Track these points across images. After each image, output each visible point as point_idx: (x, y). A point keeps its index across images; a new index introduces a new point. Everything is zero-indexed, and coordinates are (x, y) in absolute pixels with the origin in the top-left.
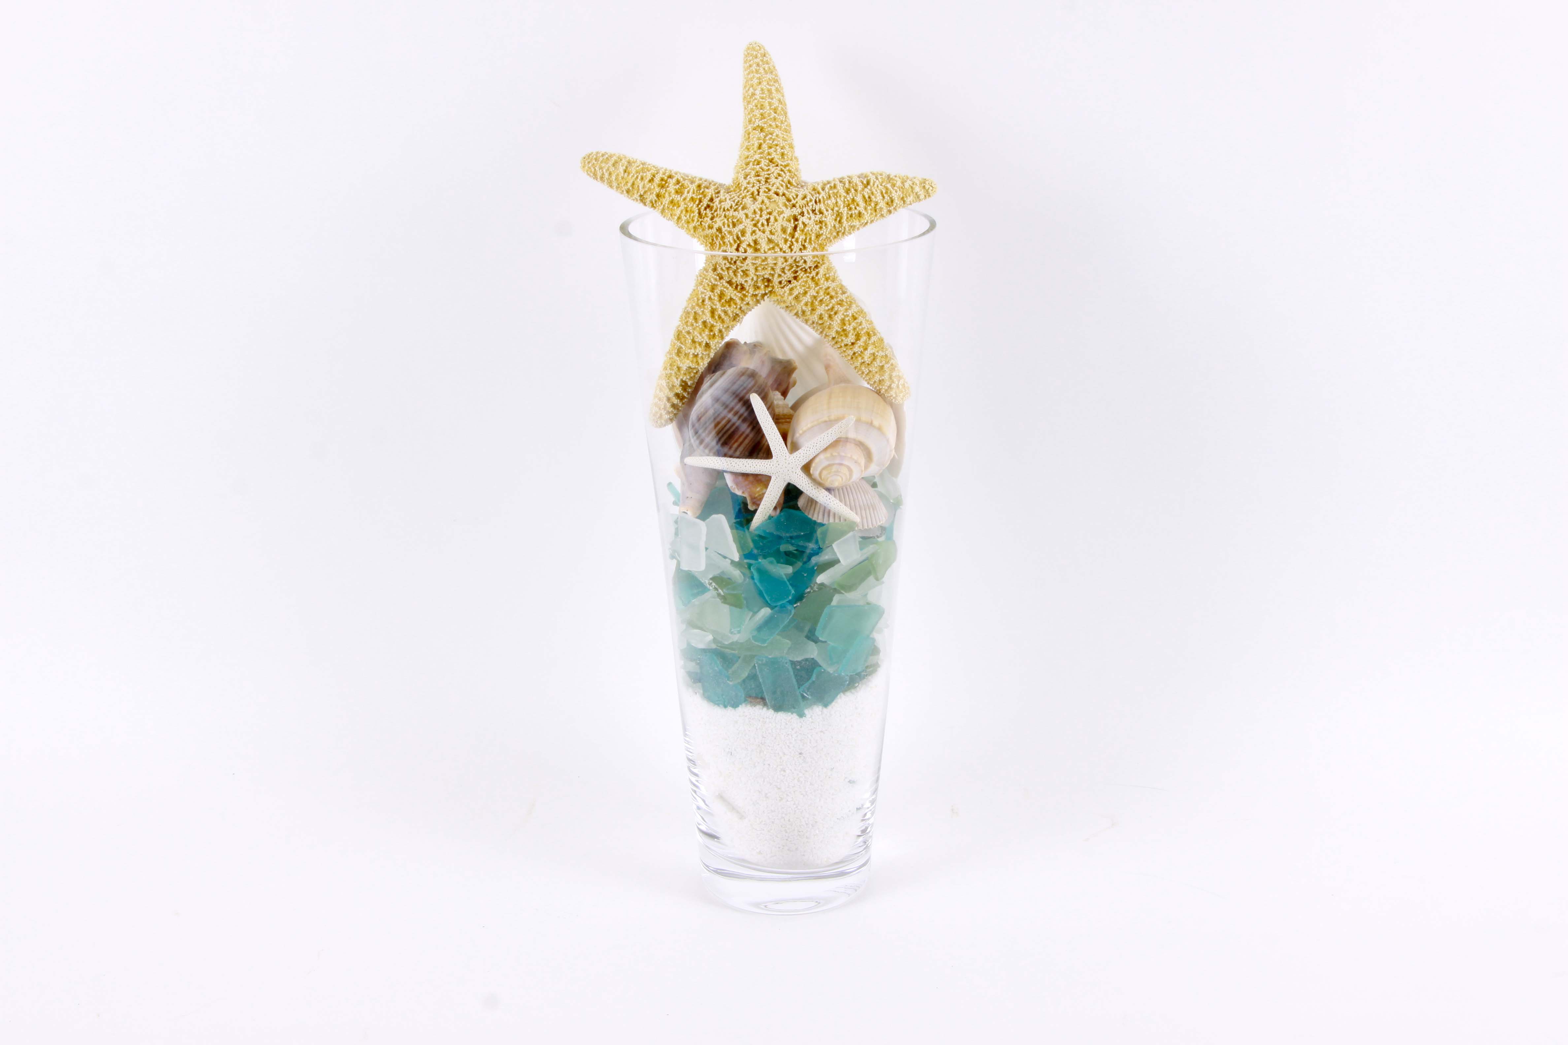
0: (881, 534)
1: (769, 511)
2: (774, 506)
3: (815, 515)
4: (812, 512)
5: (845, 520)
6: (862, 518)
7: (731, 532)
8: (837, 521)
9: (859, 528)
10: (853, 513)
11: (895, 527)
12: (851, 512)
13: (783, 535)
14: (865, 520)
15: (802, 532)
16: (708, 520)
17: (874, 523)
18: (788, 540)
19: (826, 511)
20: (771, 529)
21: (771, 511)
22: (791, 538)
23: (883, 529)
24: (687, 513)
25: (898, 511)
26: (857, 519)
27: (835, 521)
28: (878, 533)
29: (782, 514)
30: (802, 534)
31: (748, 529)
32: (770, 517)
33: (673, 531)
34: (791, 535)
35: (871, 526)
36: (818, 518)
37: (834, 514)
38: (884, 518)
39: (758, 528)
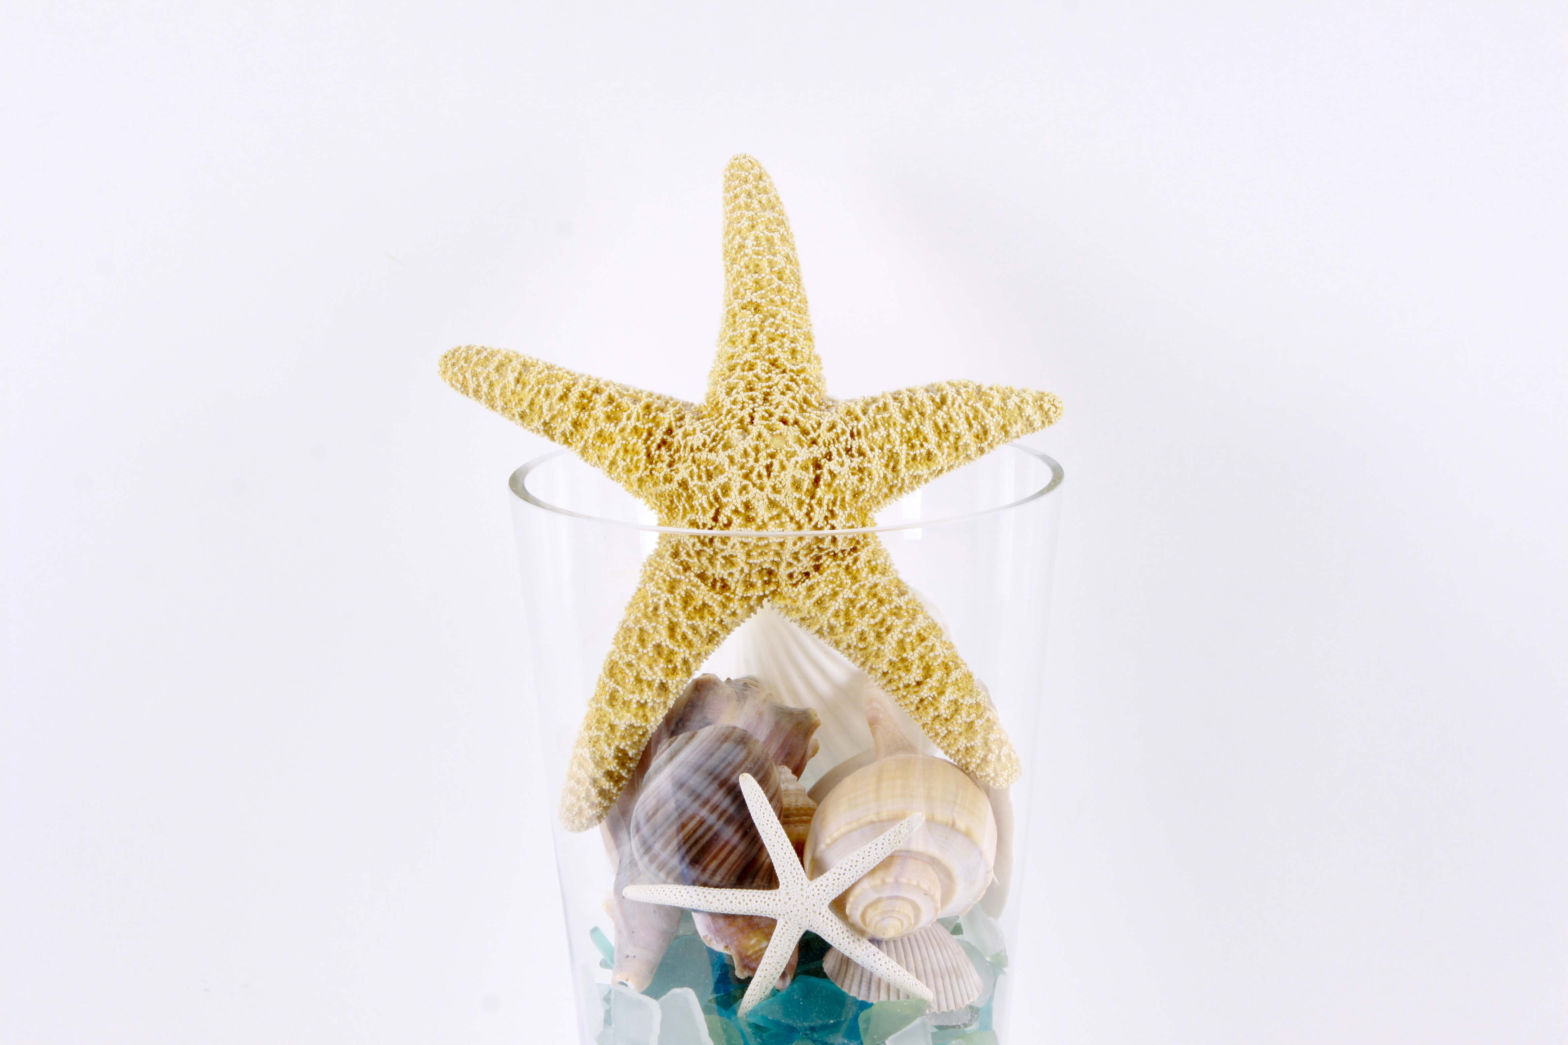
0: (970, 1020)
1: (772, 980)
2: (780, 974)
3: (855, 988)
4: (847, 982)
5: (908, 997)
6: (937, 993)
7: (705, 1018)
8: (893, 998)
9: (933, 1011)
10: (922, 984)
11: (995, 1005)
12: (918, 982)
13: (798, 1024)
14: (942, 996)
15: (832, 1019)
16: (664, 997)
17: (959, 1000)
18: (806, 1035)
19: (874, 980)
20: (777, 1015)
21: (776, 981)
22: (812, 1029)
23: (973, 1010)
24: (626, 985)
25: (1001, 978)
26: (928, 994)
27: (889, 999)
28: (966, 1020)
29: (795, 986)
30: (832, 1022)
31: (735, 1012)
32: (775, 992)
33: (602, 1015)
34: (812, 1024)
35: (953, 1007)
36: (859, 994)
37: (888, 987)
38: (976, 993)
39: (754, 1012)
